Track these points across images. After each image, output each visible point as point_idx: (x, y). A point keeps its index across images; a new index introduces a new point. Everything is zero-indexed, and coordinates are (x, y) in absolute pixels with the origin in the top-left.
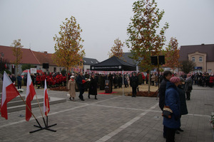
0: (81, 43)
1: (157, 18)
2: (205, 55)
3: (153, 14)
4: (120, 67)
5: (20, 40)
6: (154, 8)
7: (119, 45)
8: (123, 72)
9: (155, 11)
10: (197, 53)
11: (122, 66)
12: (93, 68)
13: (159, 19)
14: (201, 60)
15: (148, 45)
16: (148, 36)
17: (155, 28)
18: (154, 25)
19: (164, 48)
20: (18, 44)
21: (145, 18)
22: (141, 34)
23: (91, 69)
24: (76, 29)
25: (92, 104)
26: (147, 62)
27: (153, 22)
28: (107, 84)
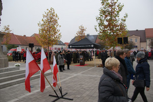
2: (139, 38)
3: (116, 7)
5: (8, 26)
6: (116, 3)
9: (117, 4)
10: (134, 36)
11: (94, 45)
15: (112, 30)
16: (111, 23)
18: (116, 15)
20: (8, 29)
21: (110, 10)
22: (107, 21)
23: (69, 48)
24: (54, 17)
25: (78, 74)
26: (112, 42)
27: (115, 12)
28: (81, 59)
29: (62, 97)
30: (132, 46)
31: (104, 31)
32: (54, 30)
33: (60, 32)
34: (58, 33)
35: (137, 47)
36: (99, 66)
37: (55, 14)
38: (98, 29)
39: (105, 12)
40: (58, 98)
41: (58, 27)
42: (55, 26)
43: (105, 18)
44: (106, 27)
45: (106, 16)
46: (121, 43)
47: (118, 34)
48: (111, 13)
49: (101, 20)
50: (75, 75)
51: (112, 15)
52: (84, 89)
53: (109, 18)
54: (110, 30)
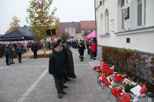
2: (75, 29)
4: (23, 38)
7: (17, 21)
8: (25, 41)
10: (70, 27)
11: (25, 37)
13: (50, 4)
14: (72, 32)
15: (42, 22)
16: (42, 16)
17: (47, 10)
19: (53, 24)
21: (40, 2)
22: (38, 13)
26: (43, 34)
27: (46, 5)
30: (65, 37)
31: (35, 23)
35: (73, 37)
36: (31, 58)
38: (29, 21)
39: (35, 4)
43: (36, 10)
44: (37, 19)
45: (37, 8)
46: (50, 35)
47: (49, 26)
48: (42, 5)
49: (31, 12)
50: (3, 68)
51: (42, 7)
52: (7, 79)
54: (41, 22)
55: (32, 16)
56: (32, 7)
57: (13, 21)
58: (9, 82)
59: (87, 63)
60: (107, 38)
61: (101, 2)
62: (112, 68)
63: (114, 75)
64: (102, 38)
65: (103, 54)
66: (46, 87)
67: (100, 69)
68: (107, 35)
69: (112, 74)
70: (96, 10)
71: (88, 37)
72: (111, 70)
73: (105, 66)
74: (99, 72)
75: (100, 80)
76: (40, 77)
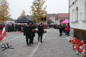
0: (9, 11)
1: (42, 3)
2: (55, 18)
3: (41, 1)
4: (28, 22)
7: (24, 13)
10: (52, 17)
11: (29, 21)
12: (16, 22)
13: (43, 3)
14: (53, 19)
16: (38, 10)
17: (41, 7)
18: (41, 5)
21: (38, 2)
22: (36, 8)
23: (15, 22)
24: (7, 4)
25: (20, 37)
26: (39, 20)
27: (41, 4)
28: (22, 28)
29: (9, 48)
30: (50, 22)
31: (35, 14)
32: (7, 12)
33: (10, 14)
34: (9, 14)
35: (53, 22)
37: (7, 2)
38: (32, 13)
39: (35, 4)
40: (6, 48)
41: (9, 10)
42: (7, 10)
43: (35, 7)
44: (36, 11)
45: (36, 6)
47: (42, 16)
48: (39, 4)
49: (33, 8)
50: (18, 37)
51: (39, 5)
52: (21, 43)
53: (37, 7)
54: (38, 13)
55: (33, 10)
56: (33, 5)
57: (22, 13)
58: (22, 45)
59: (64, 37)
60: (76, 24)
61: (73, 3)
62: (82, 42)
63: (84, 46)
64: (73, 24)
65: (74, 33)
66: (43, 50)
67: (74, 42)
68: (77, 22)
69: (83, 45)
70: (69, 7)
71: (63, 22)
72: (81, 42)
73: (77, 40)
74: (73, 43)
75: (75, 48)
76: (38, 44)
